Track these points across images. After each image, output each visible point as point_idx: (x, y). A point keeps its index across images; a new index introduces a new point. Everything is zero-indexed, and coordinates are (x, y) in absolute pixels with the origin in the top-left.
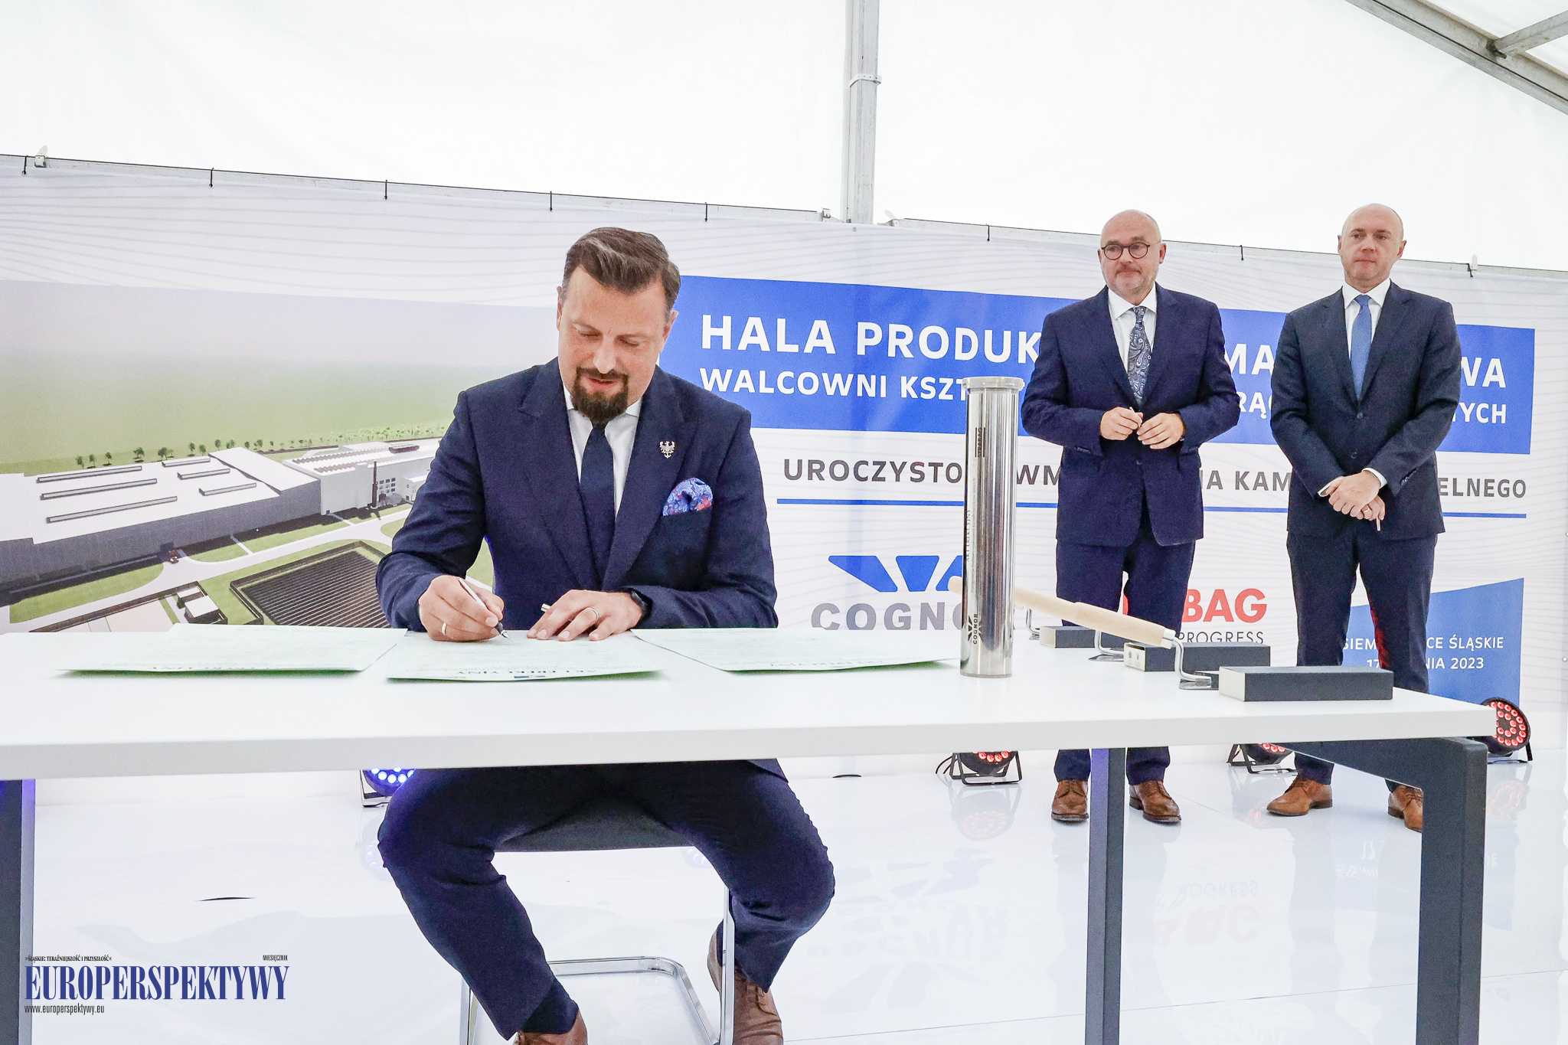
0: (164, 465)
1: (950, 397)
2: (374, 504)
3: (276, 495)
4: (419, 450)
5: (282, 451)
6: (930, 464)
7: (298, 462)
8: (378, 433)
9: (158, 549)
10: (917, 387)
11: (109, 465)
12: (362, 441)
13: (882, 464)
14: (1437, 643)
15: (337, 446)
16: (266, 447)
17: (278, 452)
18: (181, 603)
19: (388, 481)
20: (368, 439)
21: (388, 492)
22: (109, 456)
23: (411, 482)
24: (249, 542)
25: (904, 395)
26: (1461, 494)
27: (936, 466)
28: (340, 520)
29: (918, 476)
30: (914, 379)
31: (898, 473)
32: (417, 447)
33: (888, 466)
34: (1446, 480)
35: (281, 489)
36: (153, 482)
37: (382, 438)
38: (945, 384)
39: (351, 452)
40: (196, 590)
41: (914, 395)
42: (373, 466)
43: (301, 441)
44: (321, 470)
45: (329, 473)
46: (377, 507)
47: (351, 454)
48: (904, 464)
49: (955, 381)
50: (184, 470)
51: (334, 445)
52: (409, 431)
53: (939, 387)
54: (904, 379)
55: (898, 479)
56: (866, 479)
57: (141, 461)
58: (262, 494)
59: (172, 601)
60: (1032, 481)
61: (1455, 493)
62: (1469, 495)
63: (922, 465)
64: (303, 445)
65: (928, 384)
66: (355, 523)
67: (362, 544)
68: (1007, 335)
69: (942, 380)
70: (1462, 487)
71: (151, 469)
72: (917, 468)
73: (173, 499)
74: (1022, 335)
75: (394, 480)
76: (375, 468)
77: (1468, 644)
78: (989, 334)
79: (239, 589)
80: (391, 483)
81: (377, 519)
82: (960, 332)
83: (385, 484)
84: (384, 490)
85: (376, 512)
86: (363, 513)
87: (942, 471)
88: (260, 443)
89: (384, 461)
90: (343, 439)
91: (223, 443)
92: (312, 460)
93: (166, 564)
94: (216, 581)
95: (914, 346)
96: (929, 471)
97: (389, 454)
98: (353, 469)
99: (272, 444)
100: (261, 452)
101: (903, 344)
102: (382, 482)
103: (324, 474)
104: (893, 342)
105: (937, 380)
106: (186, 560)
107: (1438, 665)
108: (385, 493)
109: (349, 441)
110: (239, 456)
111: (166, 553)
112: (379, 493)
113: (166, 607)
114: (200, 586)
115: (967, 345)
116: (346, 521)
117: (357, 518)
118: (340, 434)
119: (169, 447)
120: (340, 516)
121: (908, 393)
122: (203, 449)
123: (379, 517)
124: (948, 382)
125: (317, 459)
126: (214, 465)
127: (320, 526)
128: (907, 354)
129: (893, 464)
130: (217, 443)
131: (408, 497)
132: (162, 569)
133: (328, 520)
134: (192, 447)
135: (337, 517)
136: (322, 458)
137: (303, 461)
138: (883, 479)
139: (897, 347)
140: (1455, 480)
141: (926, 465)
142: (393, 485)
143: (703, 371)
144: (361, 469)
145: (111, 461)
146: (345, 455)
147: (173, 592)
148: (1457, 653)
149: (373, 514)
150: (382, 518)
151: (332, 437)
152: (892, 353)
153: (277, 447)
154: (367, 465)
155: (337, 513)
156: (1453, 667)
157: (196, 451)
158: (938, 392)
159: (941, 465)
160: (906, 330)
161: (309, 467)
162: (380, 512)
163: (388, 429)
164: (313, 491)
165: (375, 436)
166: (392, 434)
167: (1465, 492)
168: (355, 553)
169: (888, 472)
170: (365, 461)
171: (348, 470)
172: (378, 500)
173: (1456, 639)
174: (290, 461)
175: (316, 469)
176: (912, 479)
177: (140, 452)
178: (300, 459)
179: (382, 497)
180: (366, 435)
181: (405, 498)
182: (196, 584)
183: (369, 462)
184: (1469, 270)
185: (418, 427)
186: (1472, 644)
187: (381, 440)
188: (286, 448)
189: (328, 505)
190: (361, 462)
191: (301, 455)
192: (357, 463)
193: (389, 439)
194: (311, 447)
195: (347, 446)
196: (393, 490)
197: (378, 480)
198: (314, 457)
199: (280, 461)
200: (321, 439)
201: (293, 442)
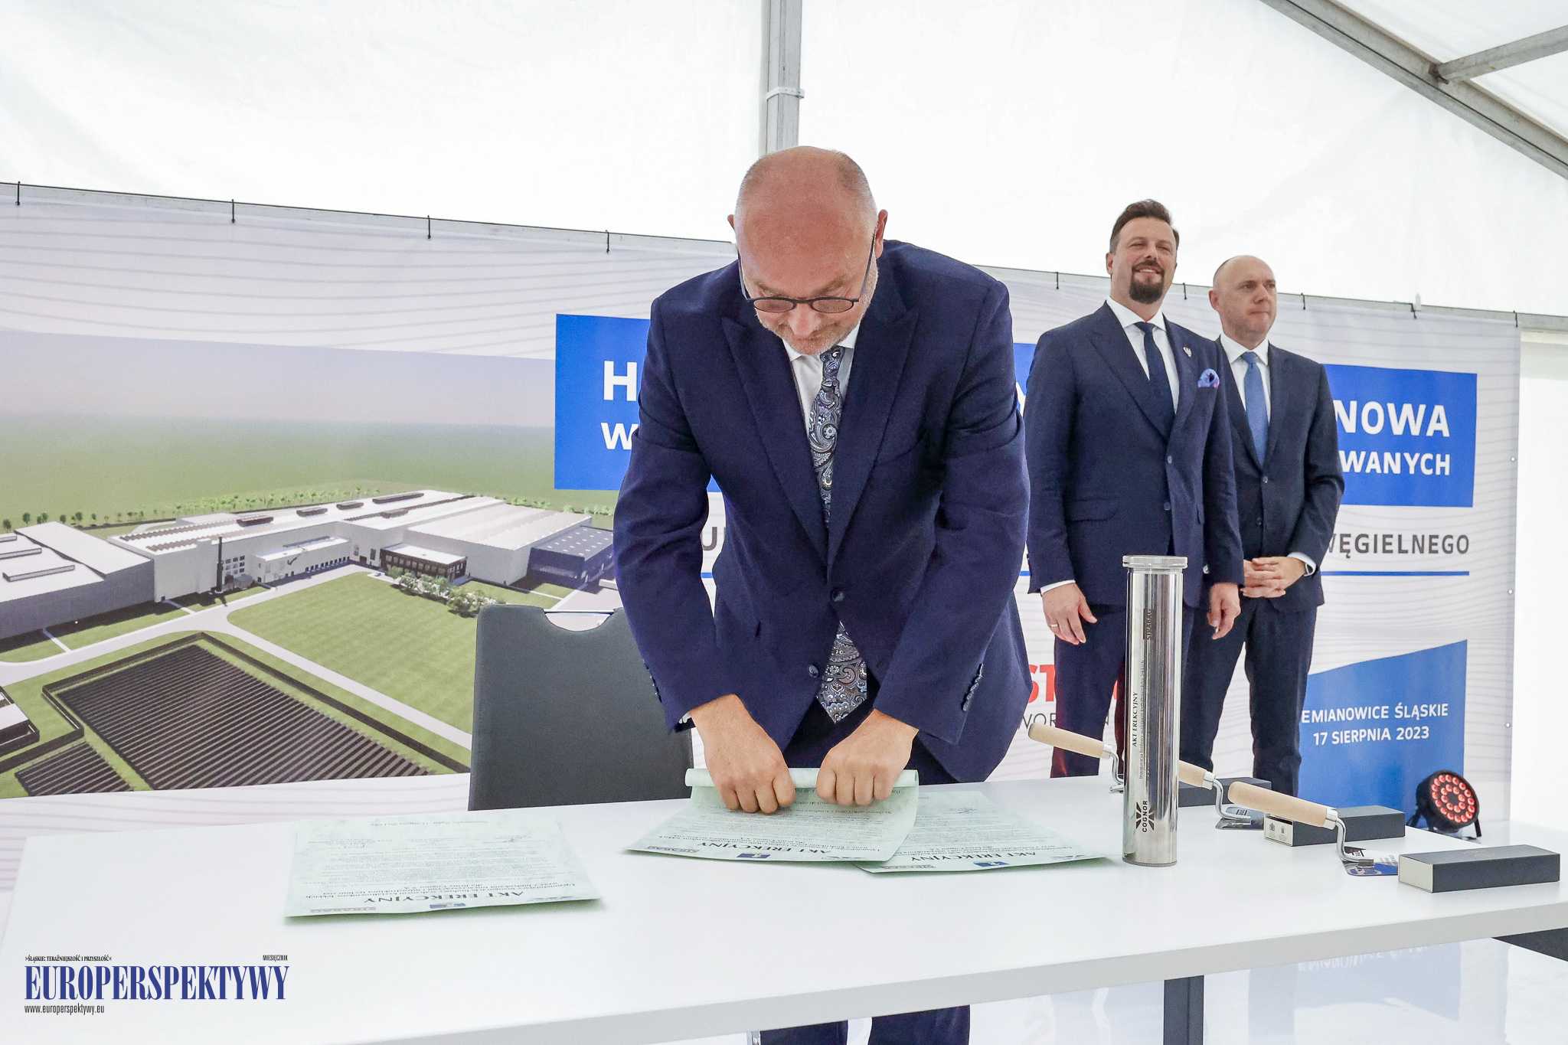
2: (219, 587)
3: (100, 579)
4: (272, 522)
5: (107, 526)
7: (127, 539)
8: (224, 503)
12: (205, 513)
14: (1383, 712)
15: (174, 520)
16: (86, 522)
17: (102, 527)
19: (235, 560)
20: (213, 511)
21: (236, 573)
23: (262, 560)
24: (66, 637)
26: (1406, 552)
28: (176, 608)
32: (267, 520)
34: (1391, 536)
35: (105, 572)
37: (230, 509)
39: (192, 526)
42: (217, 542)
43: (130, 514)
44: (155, 548)
45: (165, 551)
46: (222, 592)
47: (191, 529)
51: (171, 517)
52: (261, 500)
58: (82, 578)
61: (1401, 551)
62: (1414, 552)
64: (134, 519)
66: (196, 611)
67: (204, 636)
70: (1407, 545)
75: (242, 558)
76: (220, 545)
77: (1413, 713)
79: (53, 694)
80: (239, 562)
81: (223, 605)
83: (232, 563)
84: (232, 571)
85: (222, 597)
86: (205, 599)
88: (78, 517)
89: (230, 537)
90: (181, 510)
91: (33, 518)
92: (144, 536)
94: (25, 685)
97: (237, 527)
98: (193, 546)
99: (94, 517)
100: (80, 528)
102: (228, 561)
103: (159, 552)
107: (1384, 736)
108: (231, 574)
109: (190, 513)
110: (55, 533)
112: (224, 573)
114: (5, 694)
116: (184, 609)
117: (198, 606)
118: (178, 504)
120: (178, 603)
122: (8, 525)
123: (224, 602)
125: (150, 535)
126: (22, 545)
127: (153, 616)
130: (26, 518)
131: (260, 579)
133: (164, 608)
135: (173, 603)
136: (155, 534)
137: (133, 538)
140: (1400, 536)
142: (241, 565)
143: (605, 426)
144: (203, 546)
146: (185, 530)
148: (1404, 723)
149: (217, 600)
150: (227, 604)
151: (168, 508)
153: (99, 522)
154: (210, 542)
155: (176, 600)
156: (1399, 738)
161: (141, 544)
162: (226, 597)
163: (236, 497)
164: (144, 574)
165: (221, 506)
166: (241, 504)
167: (1410, 549)
168: (196, 647)
170: (208, 537)
171: (188, 547)
172: (223, 582)
173: (1402, 707)
174: (116, 538)
175: (148, 547)
178: (130, 535)
179: (229, 579)
180: (210, 505)
181: (257, 580)
183: (213, 537)
184: (1413, 310)
185: (272, 495)
186: (1417, 713)
187: (228, 511)
188: (112, 522)
189: (164, 590)
190: (203, 538)
191: (131, 531)
192: (198, 539)
193: (237, 511)
194: (143, 520)
195: (186, 519)
196: (242, 570)
197: (223, 558)
198: (147, 533)
199: (104, 538)
200: (155, 511)
201: (119, 515)
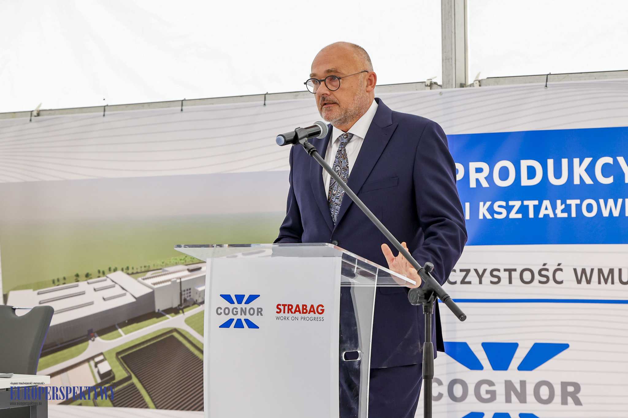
0: (88, 283)
1: (520, 216)
2: (181, 305)
3: (134, 300)
4: (201, 270)
5: (137, 273)
6: (505, 270)
7: (144, 279)
8: (181, 260)
9: (86, 333)
10: (491, 210)
11: (64, 284)
12: (173, 265)
13: (468, 271)
15: (161, 269)
16: (130, 271)
18: (96, 365)
19: (187, 290)
20: (177, 264)
21: (188, 297)
22: (64, 279)
23: (198, 290)
24: (124, 329)
25: (481, 217)
27: (510, 271)
29: (496, 280)
30: (488, 204)
31: (480, 277)
32: (199, 269)
33: (472, 273)
35: (137, 296)
36: (83, 293)
38: (513, 206)
39: (168, 272)
40: (101, 358)
41: (489, 217)
42: (178, 281)
43: (145, 267)
44: (154, 284)
45: (158, 286)
46: (182, 307)
47: (168, 274)
48: (485, 270)
49: (522, 203)
50: (97, 286)
53: (509, 209)
54: (481, 204)
55: (480, 282)
56: (455, 283)
57: (78, 281)
58: (129, 300)
59: (92, 363)
60: (589, 282)
63: (498, 270)
64: (146, 269)
65: (500, 206)
66: (173, 316)
67: (176, 330)
68: (565, 162)
69: (511, 203)
71: (83, 285)
72: (495, 273)
73: (91, 303)
74: (576, 161)
75: (190, 289)
76: (181, 282)
78: (550, 163)
79: (120, 357)
80: (189, 291)
82: (525, 164)
83: (186, 292)
84: (186, 296)
85: (182, 309)
86: (175, 311)
87: (516, 275)
88: (128, 268)
89: (185, 278)
90: (164, 264)
91: (112, 269)
92: (150, 278)
93: (90, 342)
94: (109, 352)
95: (489, 179)
96: (504, 276)
97: (187, 273)
98: (169, 283)
99: (133, 268)
100: (128, 274)
101: (482, 177)
102: (184, 291)
103: (156, 286)
104: (473, 176)
105: (507, 203)
106: (98, 339)
108: (186, 298)
109: (167, 265)
110: (120, 277)
111: (89, 336)
112: (183, 297)
113: (90, 366)
114: (104, 356)
115: (531, 172)
116: (168, 316)
117: (173, 314)
118: (163, 261)
119: (90, 272)
120: (165, 313)
121: (484, 215)
122: (104, 273)
123: (183, 312)
124: (517, 204)
125: (153, 277)
126: (109, 283)
127: (155, 319)
128: (485, 184)
129: (476, 270)
130: (110, 269)
131: (197, 300)
132: (88, 344)
133: (159, 315)
134: (99, 272)
135: (162, 313)
136: (156, 276)
137: (146, 279)
138: (469, 283)
139: (477, 180)
141: (502, 270)
142: (190, 293)
144: (174, 283)
145: (65, 281)
146: (166, 274)
147: (93, 358)
149: (181, 311)
150: (184, 314)
151: (159, 262)
152: (473, 184)
153: (135, 271)
154: (176, 281)
155: (164, 311)
157: (101, 274)
158: (509, 212)
159: (515, 270)
160: (484, 166)
161: (149, 282)
162: (184, 310)
164: (150, 298)
165: (180, 262)
168: (173, 336)
169: (472, 277)
170: (175, 278)
171: (167, 283)
172: (183, 302)
174: (140, 279)
175: (152, 284)
176: (492, 282)
177: (77, 276)
178: (145, 277)
179: (185, 300)
180: (175, 261)
181: (195, 301)
182: (101, 354)
183: (177, 278)
187: (183, 264)
188: (139, 271)
189: (160, 306)
190: (173, 278)
191: (145, 275)
192: (171, 279)
193: (187, 263)
194: (150, 270)
195: (166, 269)
196: (190, 296)
197: (183, 289)
198: (151, 276)
199: (136, 279)
200: (154, 265)
201: (141, 267)
